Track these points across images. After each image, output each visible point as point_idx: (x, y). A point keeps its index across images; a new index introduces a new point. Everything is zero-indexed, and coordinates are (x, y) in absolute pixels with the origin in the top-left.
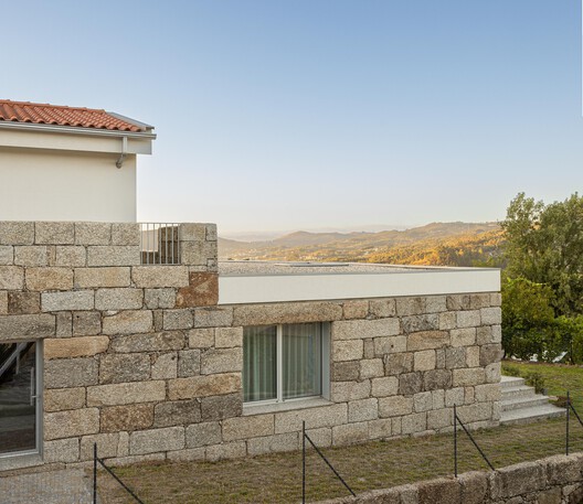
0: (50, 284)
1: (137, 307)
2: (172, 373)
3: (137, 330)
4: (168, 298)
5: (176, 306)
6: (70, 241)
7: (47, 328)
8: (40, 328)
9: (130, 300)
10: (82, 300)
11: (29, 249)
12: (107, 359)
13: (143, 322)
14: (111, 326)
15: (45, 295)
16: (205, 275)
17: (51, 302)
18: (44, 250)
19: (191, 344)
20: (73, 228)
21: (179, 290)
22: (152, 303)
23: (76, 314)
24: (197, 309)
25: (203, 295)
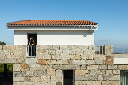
0: (76, 58)
1: (94, 64)
2: (102, 79)
3: (94, 69)
4: (102, 62)
5: (103, 64)
6: (80, 49)
7: (75, 68)
8: (74, 67)
9: (93, 62)
10: (83, 62)
11: (72, 51)
12: (88, 75)
13: (96, 67)
14: (89, 68)
15: (75, 61)
16: (110, 57)
17: (76, 62)
18: (75, 51)
19: (107, 73)
20: (81, 47)
21: (104, 61)
22: (98, 63)
23: (81, 65)
24: (108, 65)
25: (110, 62)
